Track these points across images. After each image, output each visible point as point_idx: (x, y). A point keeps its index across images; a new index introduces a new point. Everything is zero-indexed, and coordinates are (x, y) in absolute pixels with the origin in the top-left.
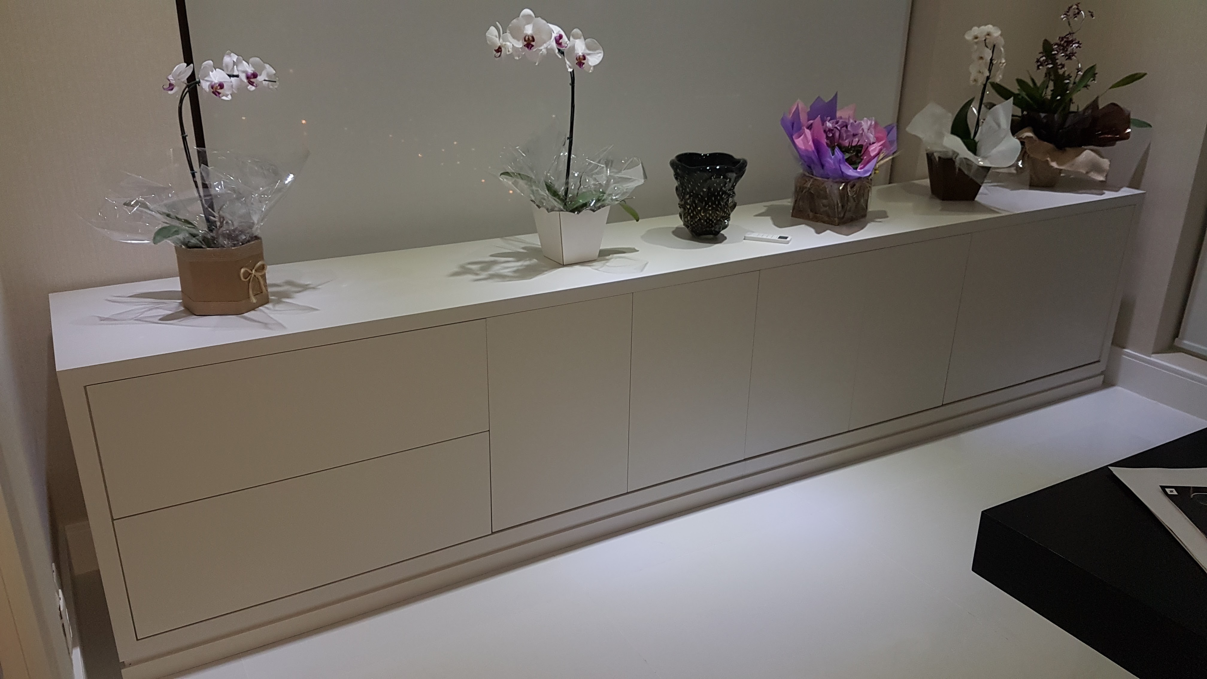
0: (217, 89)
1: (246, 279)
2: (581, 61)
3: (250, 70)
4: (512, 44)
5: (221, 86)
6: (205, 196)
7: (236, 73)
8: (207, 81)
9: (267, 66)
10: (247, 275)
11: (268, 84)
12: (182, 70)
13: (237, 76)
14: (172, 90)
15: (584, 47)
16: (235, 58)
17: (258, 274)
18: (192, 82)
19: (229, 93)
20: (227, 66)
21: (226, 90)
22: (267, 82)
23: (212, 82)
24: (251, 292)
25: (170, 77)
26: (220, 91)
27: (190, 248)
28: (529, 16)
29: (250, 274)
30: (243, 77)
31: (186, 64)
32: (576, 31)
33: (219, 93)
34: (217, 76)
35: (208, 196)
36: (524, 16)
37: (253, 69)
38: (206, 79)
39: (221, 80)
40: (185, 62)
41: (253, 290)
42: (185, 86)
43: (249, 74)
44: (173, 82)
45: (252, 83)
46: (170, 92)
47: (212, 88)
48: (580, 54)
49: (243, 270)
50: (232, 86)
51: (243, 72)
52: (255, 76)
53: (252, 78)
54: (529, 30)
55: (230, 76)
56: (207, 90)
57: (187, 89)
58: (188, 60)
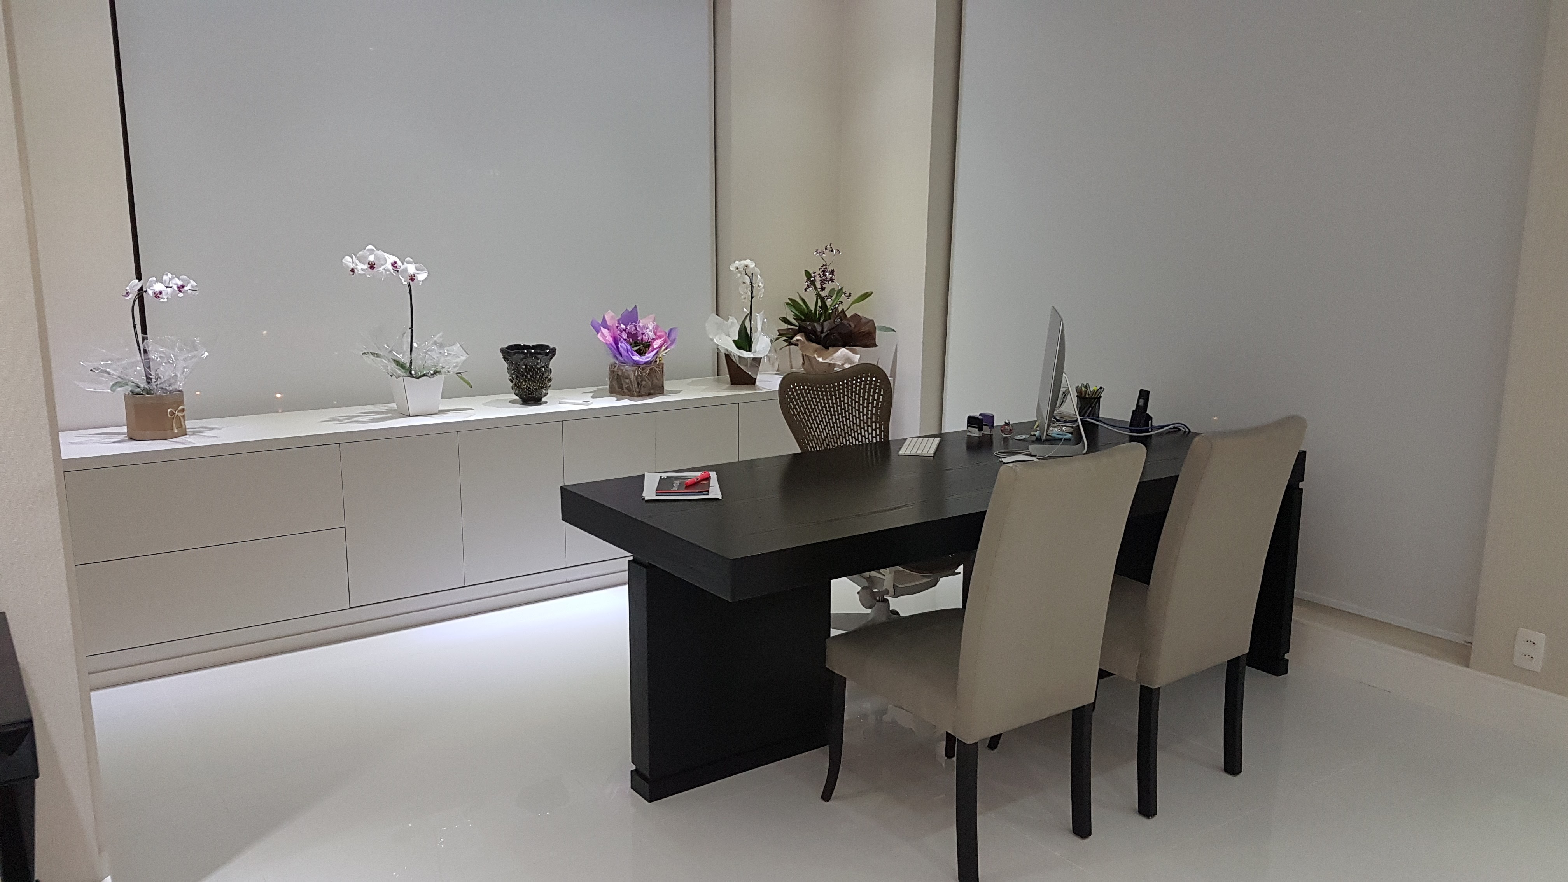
0: (157, 295)
1: (171, 416)
2: (412, 278)
3: (180, 283)
4: (361, 267)
5: (161, 293)
6: (145, 359)
7: (170, 286)
8: (152, 290)
9: (192, 281)
10: (172, 413)
11: (192, 293)
12: (136, 284)
13: (171, 287)
14: (128, 296)
15: (414, 269)
16: (170, 275)
17: (180, 414)
18: (141, 293)
19: (166, 297)
20: (165, 281)
21: (164, 295)
22: (191, 291)
23: (154, 290)
24: (174, 425)
25: (128, 288)
26: (160, 296)
27: (134, 394)
28: (372, 250)
29: (174, 414)
30: (175, 287)
31: (138, 280)
32: (408, 259)
33: (159, 297)
34: (158, 287)
35: (147, 359)
36: (368, 250)
37: (182, 283)
38: (151, 288)
39: (161, 290)
40: (137, 279)
41: (175, 424)
42: (136, 294)
43: (179, 285)
44: (129, 291)
45: (180, 291)
46: (127, 298)
47: (155, 293)
48: (412, 273)
49: (169, 410)
50: (168, 293)
51: (175, 284)
52: (183, 287)
53: (181, 288)
54: (371, 258)
55: (167, 287)
56: (151, 295)
57: (137, 297)
58: (139, 277)
